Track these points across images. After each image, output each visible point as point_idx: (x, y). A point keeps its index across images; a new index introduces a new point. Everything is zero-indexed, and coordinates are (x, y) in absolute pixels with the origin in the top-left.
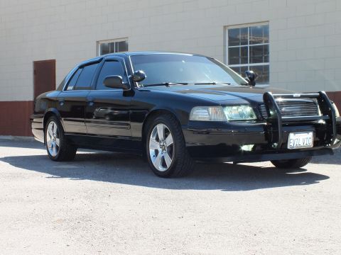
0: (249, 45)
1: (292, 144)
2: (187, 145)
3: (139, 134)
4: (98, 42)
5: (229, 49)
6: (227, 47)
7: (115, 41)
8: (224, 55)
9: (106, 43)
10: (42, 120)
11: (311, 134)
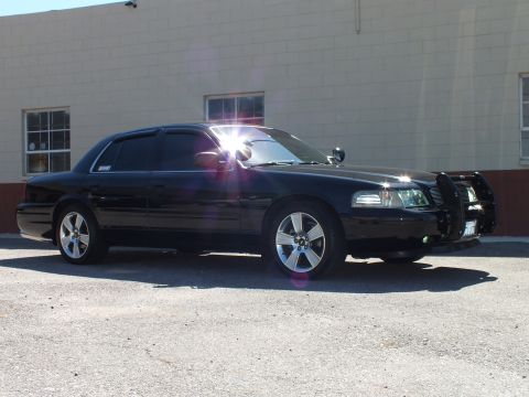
2: (348, 238)
4: (23, 111)
7: (48, 111)
9: (36, 112)
10: (51, 211)
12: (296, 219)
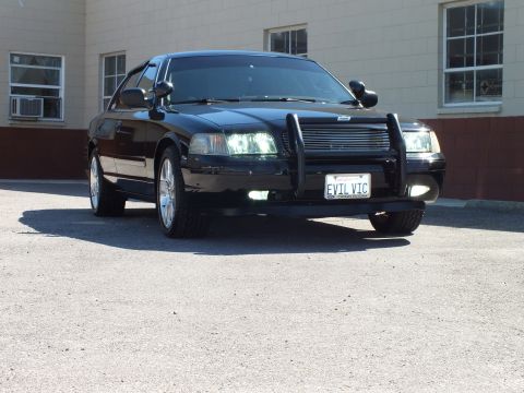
0: (475, 36)
1: (332, 192)
2: (187, 190)
3: (151, 175)
4: (266, 31)
5: (448, 41)
6: (445, 39)
7: (290, 30)
8: (440, 53)
9: (279, 31)
11: (366, 178)
12: (168, 164)
